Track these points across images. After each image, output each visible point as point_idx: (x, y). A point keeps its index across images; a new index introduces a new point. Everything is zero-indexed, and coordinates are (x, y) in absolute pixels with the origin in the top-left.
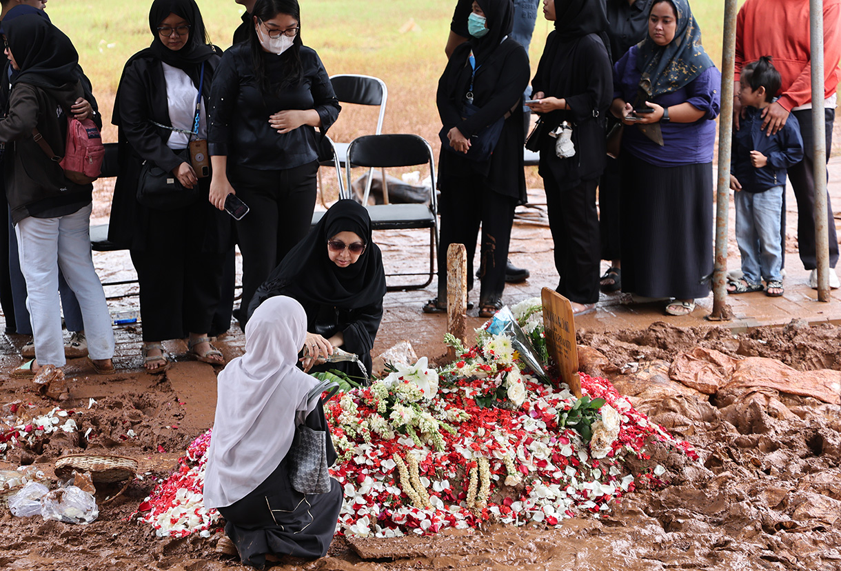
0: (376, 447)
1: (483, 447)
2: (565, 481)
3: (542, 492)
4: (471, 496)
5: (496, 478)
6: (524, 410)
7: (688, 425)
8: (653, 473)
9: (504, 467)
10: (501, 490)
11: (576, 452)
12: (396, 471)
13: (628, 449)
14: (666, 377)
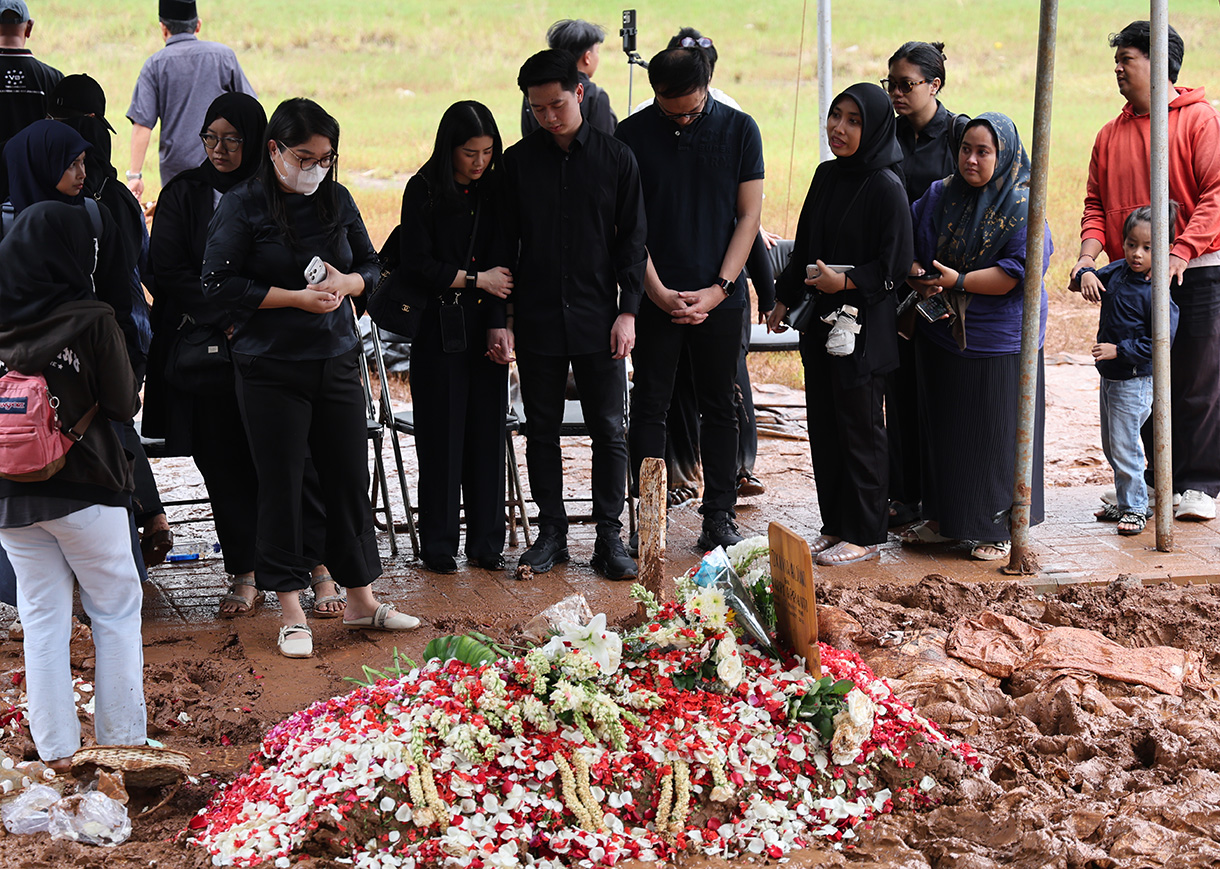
0: (529, 742)
1: (682, 746)
2: (795, 796)
3: (762, 812)
4: (661, 815)
5: (698, 789)
6: (739, 694)
7: (971, 720)
8: (918, 788)
9: (709, 774)
10: (705, 807)
12: (557, 778)
13: (884, 753)
14: (942, 653)
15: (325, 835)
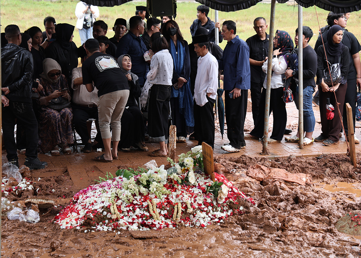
0: (141, 198)
2: (208, 211)
3: (200, 215)
4: (174, 216)
5: (184, 210)
6: (194, 186)
7: (252, 192)
8: (239, 209)
9: (186, 206)
10: (185, 214)
11: (212, 201)
12: (148, 206)
13: (231, 200)
14: (245, 175)
15: (89, 221)
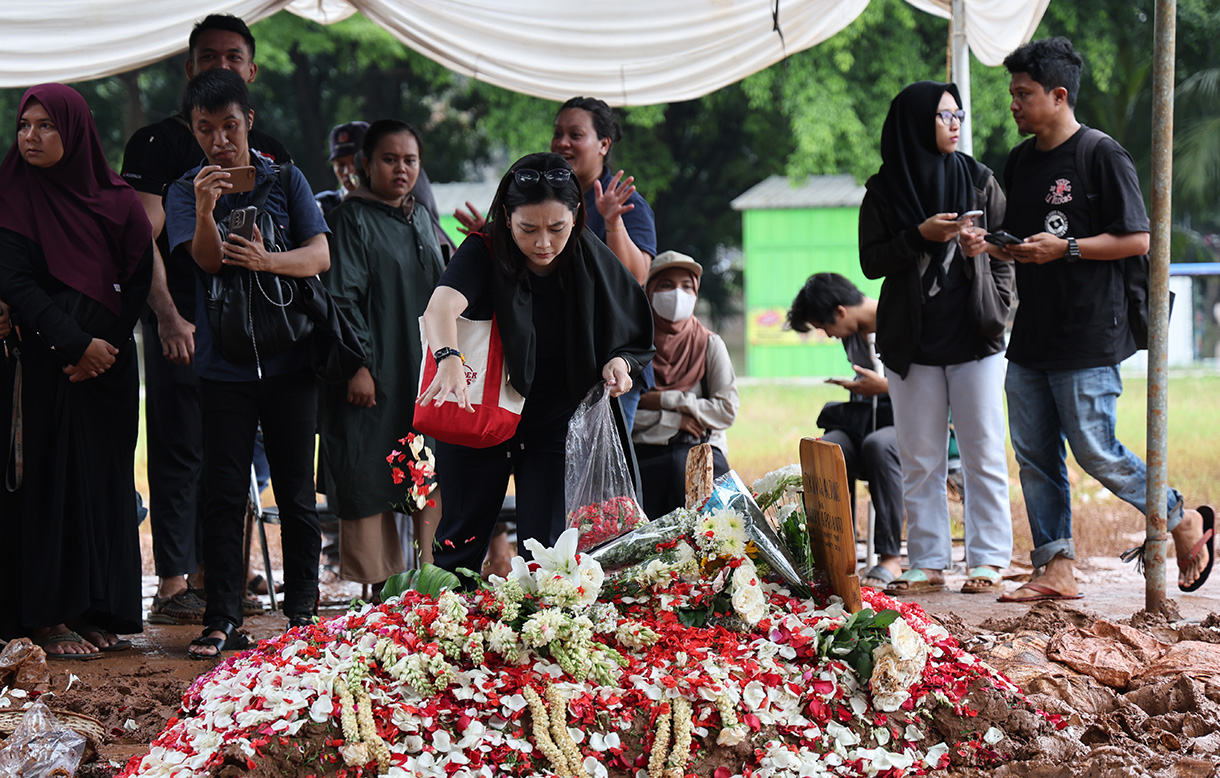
0: (494, 674)
1: (683, 683)
2: (826, 744)
3: (783, 760)
4: (655, 759)
5: (703, 732)
6: (761, 631)
7: (1069, 713)
8: (983, 741)
9: (716, 715)
10: (711, 753)
11: (847, 699)
12: (526, 715)
13: (938, 698)
14: (1043, 659)
15: (232, 773)
